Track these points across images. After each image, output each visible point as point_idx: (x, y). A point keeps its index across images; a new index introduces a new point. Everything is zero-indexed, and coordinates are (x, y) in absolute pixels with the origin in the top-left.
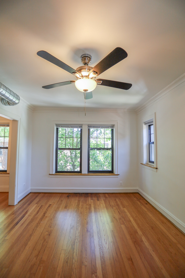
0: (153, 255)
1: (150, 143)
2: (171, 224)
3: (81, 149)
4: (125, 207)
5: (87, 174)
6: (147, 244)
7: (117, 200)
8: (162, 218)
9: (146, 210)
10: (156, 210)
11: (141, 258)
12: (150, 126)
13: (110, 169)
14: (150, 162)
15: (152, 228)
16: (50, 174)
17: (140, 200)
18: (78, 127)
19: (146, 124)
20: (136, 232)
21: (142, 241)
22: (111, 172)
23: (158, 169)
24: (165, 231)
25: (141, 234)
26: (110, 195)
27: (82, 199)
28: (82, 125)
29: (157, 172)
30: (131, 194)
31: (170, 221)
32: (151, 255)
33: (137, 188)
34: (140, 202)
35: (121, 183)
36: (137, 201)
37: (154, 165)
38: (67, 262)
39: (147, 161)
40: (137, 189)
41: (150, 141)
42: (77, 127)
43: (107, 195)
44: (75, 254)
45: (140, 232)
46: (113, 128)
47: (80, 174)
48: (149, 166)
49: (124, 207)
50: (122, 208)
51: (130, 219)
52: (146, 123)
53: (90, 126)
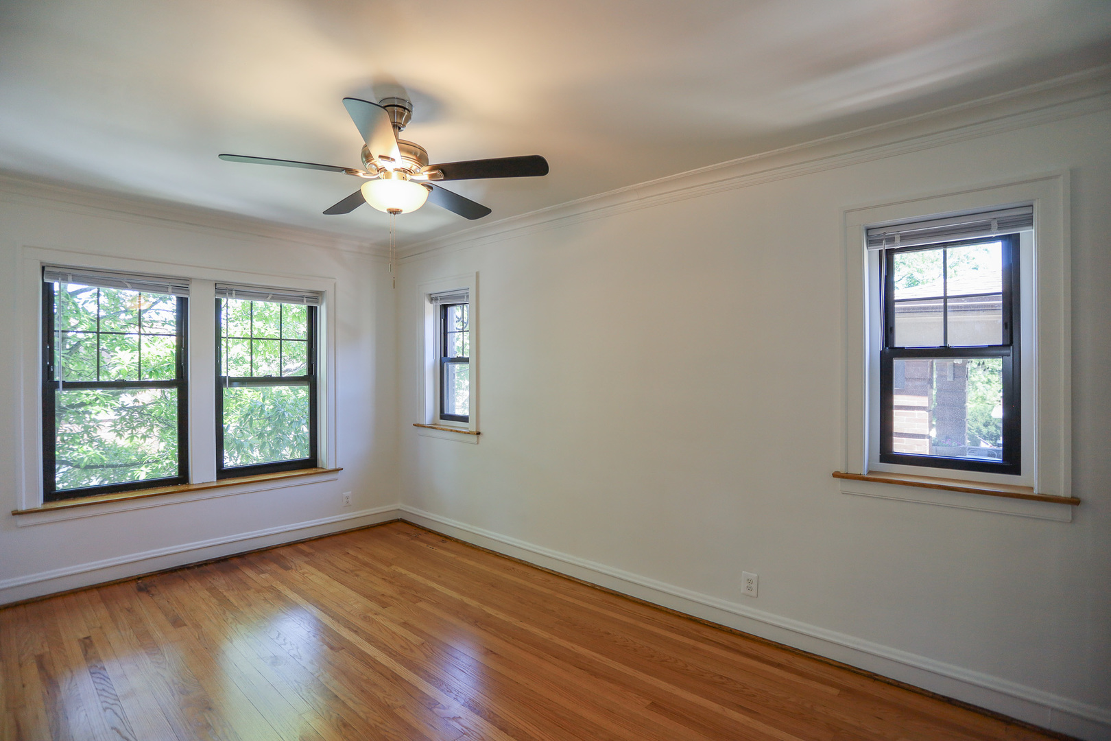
0: (525, 628)
1: (445, 358)
2: (525, 565)
3: (181, 383)
4: (391, 565)
5: (215, 484)
6: (501, 616)
7: (351, 552)
8: (502, 562)
9: (452, 555)
10: (475, 549)
11: (506, 641)
12: (445, 308)
13: (302, 454)
14: (444, 416)
15: (493, 586)
16: (16, 513)
17: (420, 537)
18: (170, 290)
19: (436, 299)
20: (464, 606)
21: (489, 616)
22: (310, 464)
23: (480, 436)
24: (521, 581)
25: (478, 603)
26: (314, 543)
27: (220, 582)
28: (188, 280)
29: (478, 443)
30: (383, 529)
31: (520, 560)
32: (523, 629)
33: (399, 505)
34: (422, 541)
35: (347, 498)
36: (413, 541)
37: (471, 426)
38: (345, 725)
39: (434, 417)
40: (399, 507)
41: (445, 355)
42: (167, 287)
43: (303, 547)
44: (350, 704)
45: (473, 603)
46: (317, 302)
47: (181, 487)
48: (451, 431)
49: (389, 564)
50: (385, 568)
51: (429, 585)
52: (433, 296)
53: (223, 290)
